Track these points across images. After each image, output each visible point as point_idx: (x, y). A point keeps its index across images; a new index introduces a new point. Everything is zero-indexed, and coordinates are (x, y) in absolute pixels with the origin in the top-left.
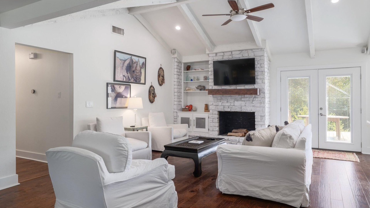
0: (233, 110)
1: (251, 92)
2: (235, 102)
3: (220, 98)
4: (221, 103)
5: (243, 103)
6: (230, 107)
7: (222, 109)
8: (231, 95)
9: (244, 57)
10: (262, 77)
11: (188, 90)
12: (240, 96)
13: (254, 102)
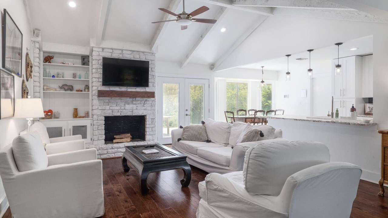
0: (123, 115)
1: (149, 95)
2: (126, 105)
3: (108, 101)
4: (109, 106)
5: (135, 106)
6: (119, 111)
7: (109, 113)
8: (121, 98)
9: (135, 58)
10: (153, 81)
11: (47, 89)
12: (131, 99)
13: (145, 105)
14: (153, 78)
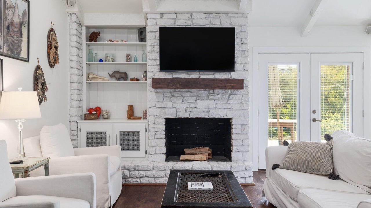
0: (193, 116)
1: (233, 85)
2: (198, 101)
3: (169, 94)
4: (171, 103)
5: (212, 104)
6: (187, 111)
7: (172, 114)
8: (190, 90)
9: (212, 24)
10: (243, 60)
11: (94, 78)
12: (206, 92)
13: (230, 102)
14: (243, 56)
